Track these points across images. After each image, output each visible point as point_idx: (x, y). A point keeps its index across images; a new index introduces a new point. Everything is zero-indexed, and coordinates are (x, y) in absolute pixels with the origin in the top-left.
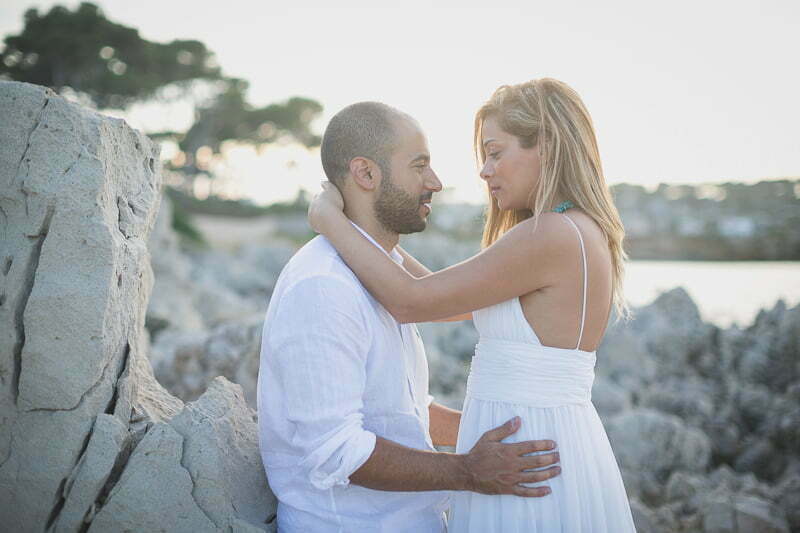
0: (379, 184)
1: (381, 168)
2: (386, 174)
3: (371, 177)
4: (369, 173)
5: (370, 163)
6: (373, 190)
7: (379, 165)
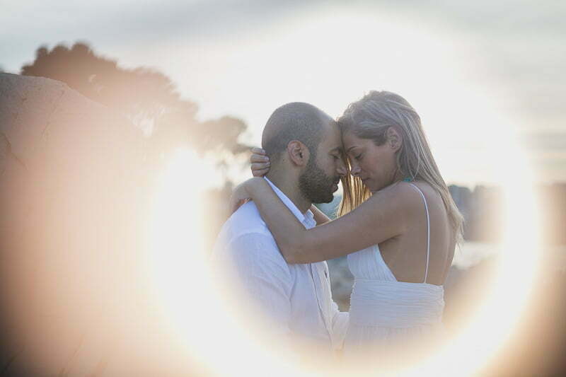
0: (307, 162)
1: (310, 151)
2: (313, 156)
3: (301, 157)
4: (300, 154)
5: (302, 146)
6: (302, 166)
7: (309, 148)
